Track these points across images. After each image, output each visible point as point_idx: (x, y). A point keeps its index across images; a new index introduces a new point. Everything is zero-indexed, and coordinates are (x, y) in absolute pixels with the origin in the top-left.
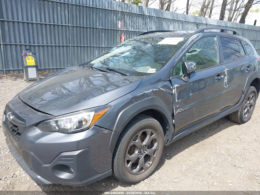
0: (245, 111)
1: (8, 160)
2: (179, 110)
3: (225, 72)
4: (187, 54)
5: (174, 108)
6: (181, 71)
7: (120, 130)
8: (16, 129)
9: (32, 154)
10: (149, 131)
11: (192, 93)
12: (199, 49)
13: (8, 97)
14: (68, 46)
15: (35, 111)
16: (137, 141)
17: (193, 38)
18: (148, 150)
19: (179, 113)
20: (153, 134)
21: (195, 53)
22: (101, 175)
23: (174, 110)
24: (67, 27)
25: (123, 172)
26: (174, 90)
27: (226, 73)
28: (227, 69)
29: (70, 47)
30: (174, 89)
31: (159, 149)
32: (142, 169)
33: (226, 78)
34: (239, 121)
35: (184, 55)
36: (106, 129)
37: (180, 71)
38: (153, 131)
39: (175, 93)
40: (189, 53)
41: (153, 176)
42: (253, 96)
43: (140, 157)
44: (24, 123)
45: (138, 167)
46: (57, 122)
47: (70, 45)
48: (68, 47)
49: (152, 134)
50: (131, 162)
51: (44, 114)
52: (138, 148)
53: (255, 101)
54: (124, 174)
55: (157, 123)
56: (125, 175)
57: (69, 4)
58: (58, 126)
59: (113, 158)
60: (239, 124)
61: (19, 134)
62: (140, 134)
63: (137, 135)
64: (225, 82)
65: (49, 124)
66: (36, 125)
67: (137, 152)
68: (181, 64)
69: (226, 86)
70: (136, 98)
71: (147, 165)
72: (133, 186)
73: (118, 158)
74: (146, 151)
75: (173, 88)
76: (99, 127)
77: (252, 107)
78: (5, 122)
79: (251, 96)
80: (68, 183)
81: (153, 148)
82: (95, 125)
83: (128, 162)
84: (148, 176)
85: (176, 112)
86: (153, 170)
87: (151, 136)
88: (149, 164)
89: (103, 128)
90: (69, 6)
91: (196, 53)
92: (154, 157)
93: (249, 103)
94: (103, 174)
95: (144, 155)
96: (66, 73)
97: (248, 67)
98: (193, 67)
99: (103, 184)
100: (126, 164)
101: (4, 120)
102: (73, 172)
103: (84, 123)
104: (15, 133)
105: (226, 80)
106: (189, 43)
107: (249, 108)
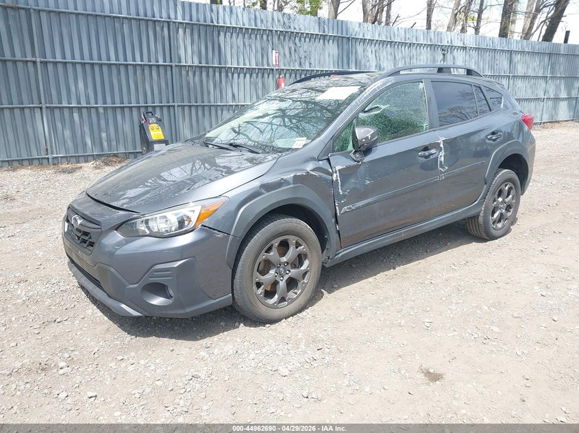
0: (496, 215)
1: (73, 296)
2: (346, 208)
3: (439, 144)
4: (362, 115)
5: (337, 205)
6: (351, 143)
7: (242, 234)
8: (86, 238)
9: (112, 269)
10: (292, 240)
11: (370, 180)
12: (384, 104)
13: (61, 205)
14: (172, 106)
15: (114, 210)
16: (272, 254)
17: (376, 87)
18: (292, 271)
19: (346, 212)
20: (301, 246)
21: (376, 113)
22: (214, 301)
23: (337, 208)
24: (169, 68)
25: (249, 300)
26: (335, 175)
27: (442, 146)
28: (444, 139)
29: (176, 107)
30: (336, 172)
31: (313, 271)
32: (282, 299)
33: (442, 153)
34: (484, 236)
35: (356, 117)
36: (219, 231)
37: (349, 143)
38: (300, 241)
39: (337, 180)
40: (365, 112)
41: (304, 313)
42: (510, 189)
43: (278, 279)
44: (99, 227)
45: (276, 296)
46: (147, 222)
47: (176, 104)
48: (171, 109)
49: (298, 245)
50: (263, 286)
51: (127, 213)
52: (275, 266)
53: (517, 198)
54: (251, 303)
55: (307, 227)
56: (253, 305)
57: (171, 23)
58: (148, 228)
59: (233, 277)
60: (484, 240)
61: (92, 244)
62: (276, 243)
63: (272, 245)
64: (441, 162)
65: (136, 227)
66: (117, 228)
67: (272, 272)
68: (349, 131)
69: (443, 168)
70: (267, 187)
71: (291, 294)
72: (268, 325)
73: (241, 277)
74: (289, 271)
75: (333, 171)
76: (210, 228)
77: (512, 210)
78: (67, 232)
79: (507, 188)
80: (164, 312)
81: (303, 268)
82: (202, 225)
83: (259, 285)
84: (293, 312)
85: (340, 211)
86: (303, 303)
87: (297, 248)
88: (296, 293)
89: (214, 230)
90: (171, 27)
91: (379, 112)
92: (304, 283)
93: (504, 202)
94: (217, 300)
95: (286, 277)
96: (163, 154)
97: (493, 133)
98: (370, 137)
99: (222, 324)
100: (255, 287)
101: (66, 230)
102: (172, 295)
103: (186, 223)
104: (86, 245)
105: (443, 158)
106: (365, 96)
107: (504, 211)
